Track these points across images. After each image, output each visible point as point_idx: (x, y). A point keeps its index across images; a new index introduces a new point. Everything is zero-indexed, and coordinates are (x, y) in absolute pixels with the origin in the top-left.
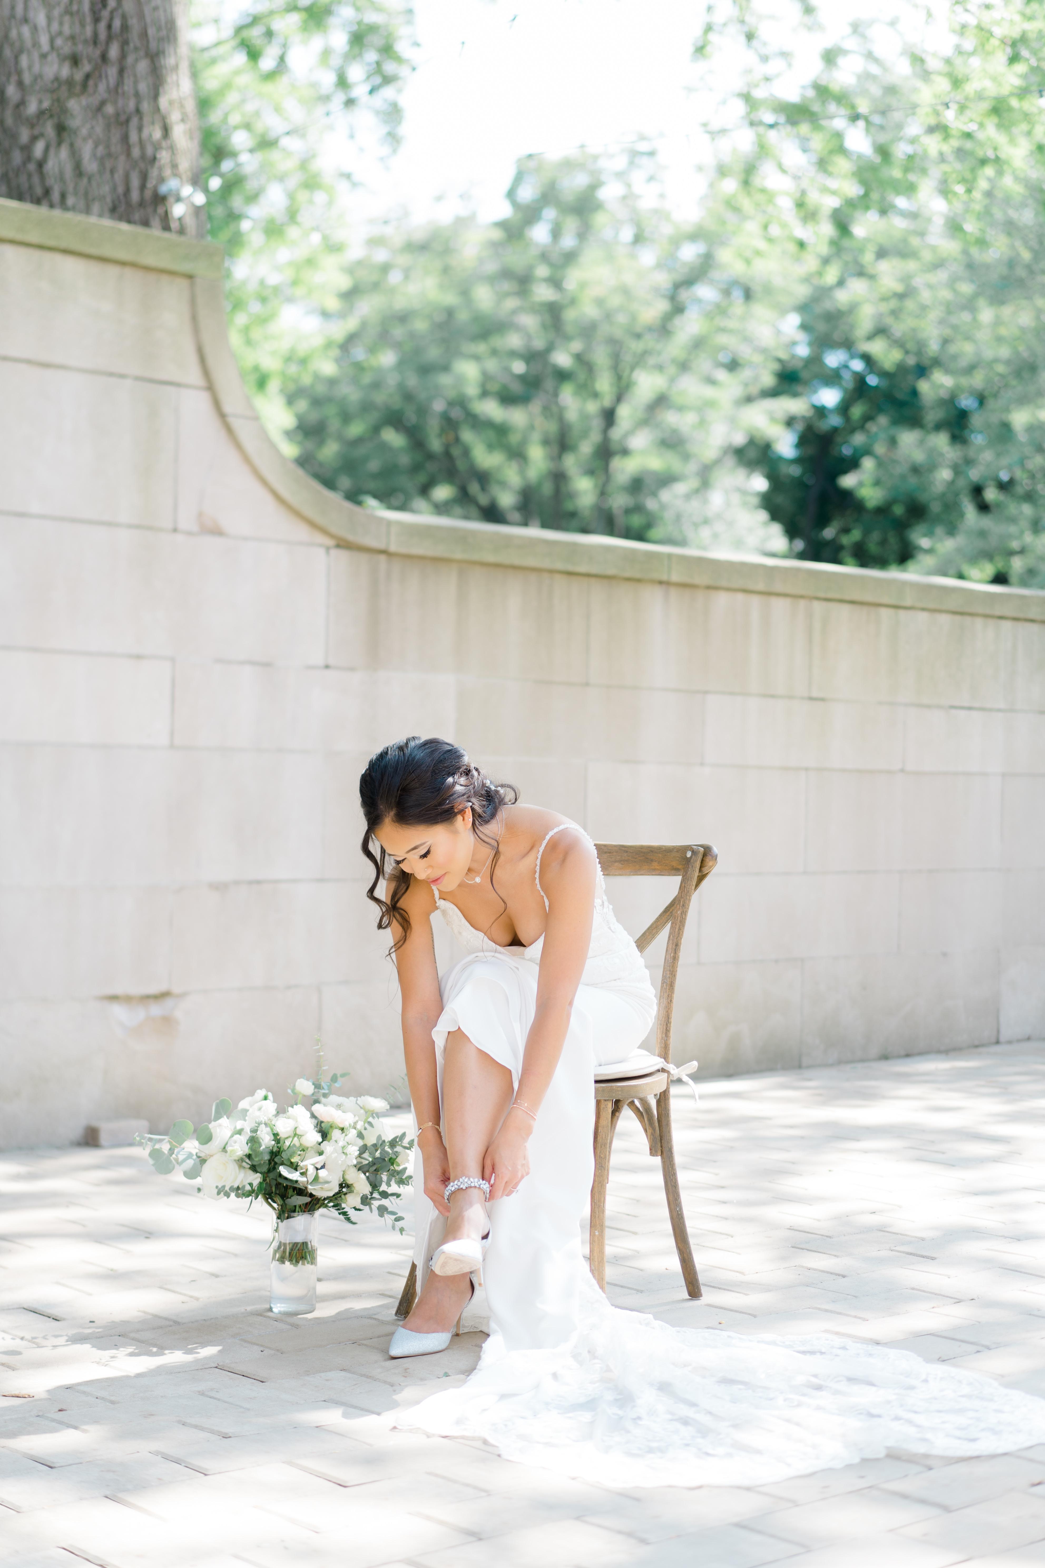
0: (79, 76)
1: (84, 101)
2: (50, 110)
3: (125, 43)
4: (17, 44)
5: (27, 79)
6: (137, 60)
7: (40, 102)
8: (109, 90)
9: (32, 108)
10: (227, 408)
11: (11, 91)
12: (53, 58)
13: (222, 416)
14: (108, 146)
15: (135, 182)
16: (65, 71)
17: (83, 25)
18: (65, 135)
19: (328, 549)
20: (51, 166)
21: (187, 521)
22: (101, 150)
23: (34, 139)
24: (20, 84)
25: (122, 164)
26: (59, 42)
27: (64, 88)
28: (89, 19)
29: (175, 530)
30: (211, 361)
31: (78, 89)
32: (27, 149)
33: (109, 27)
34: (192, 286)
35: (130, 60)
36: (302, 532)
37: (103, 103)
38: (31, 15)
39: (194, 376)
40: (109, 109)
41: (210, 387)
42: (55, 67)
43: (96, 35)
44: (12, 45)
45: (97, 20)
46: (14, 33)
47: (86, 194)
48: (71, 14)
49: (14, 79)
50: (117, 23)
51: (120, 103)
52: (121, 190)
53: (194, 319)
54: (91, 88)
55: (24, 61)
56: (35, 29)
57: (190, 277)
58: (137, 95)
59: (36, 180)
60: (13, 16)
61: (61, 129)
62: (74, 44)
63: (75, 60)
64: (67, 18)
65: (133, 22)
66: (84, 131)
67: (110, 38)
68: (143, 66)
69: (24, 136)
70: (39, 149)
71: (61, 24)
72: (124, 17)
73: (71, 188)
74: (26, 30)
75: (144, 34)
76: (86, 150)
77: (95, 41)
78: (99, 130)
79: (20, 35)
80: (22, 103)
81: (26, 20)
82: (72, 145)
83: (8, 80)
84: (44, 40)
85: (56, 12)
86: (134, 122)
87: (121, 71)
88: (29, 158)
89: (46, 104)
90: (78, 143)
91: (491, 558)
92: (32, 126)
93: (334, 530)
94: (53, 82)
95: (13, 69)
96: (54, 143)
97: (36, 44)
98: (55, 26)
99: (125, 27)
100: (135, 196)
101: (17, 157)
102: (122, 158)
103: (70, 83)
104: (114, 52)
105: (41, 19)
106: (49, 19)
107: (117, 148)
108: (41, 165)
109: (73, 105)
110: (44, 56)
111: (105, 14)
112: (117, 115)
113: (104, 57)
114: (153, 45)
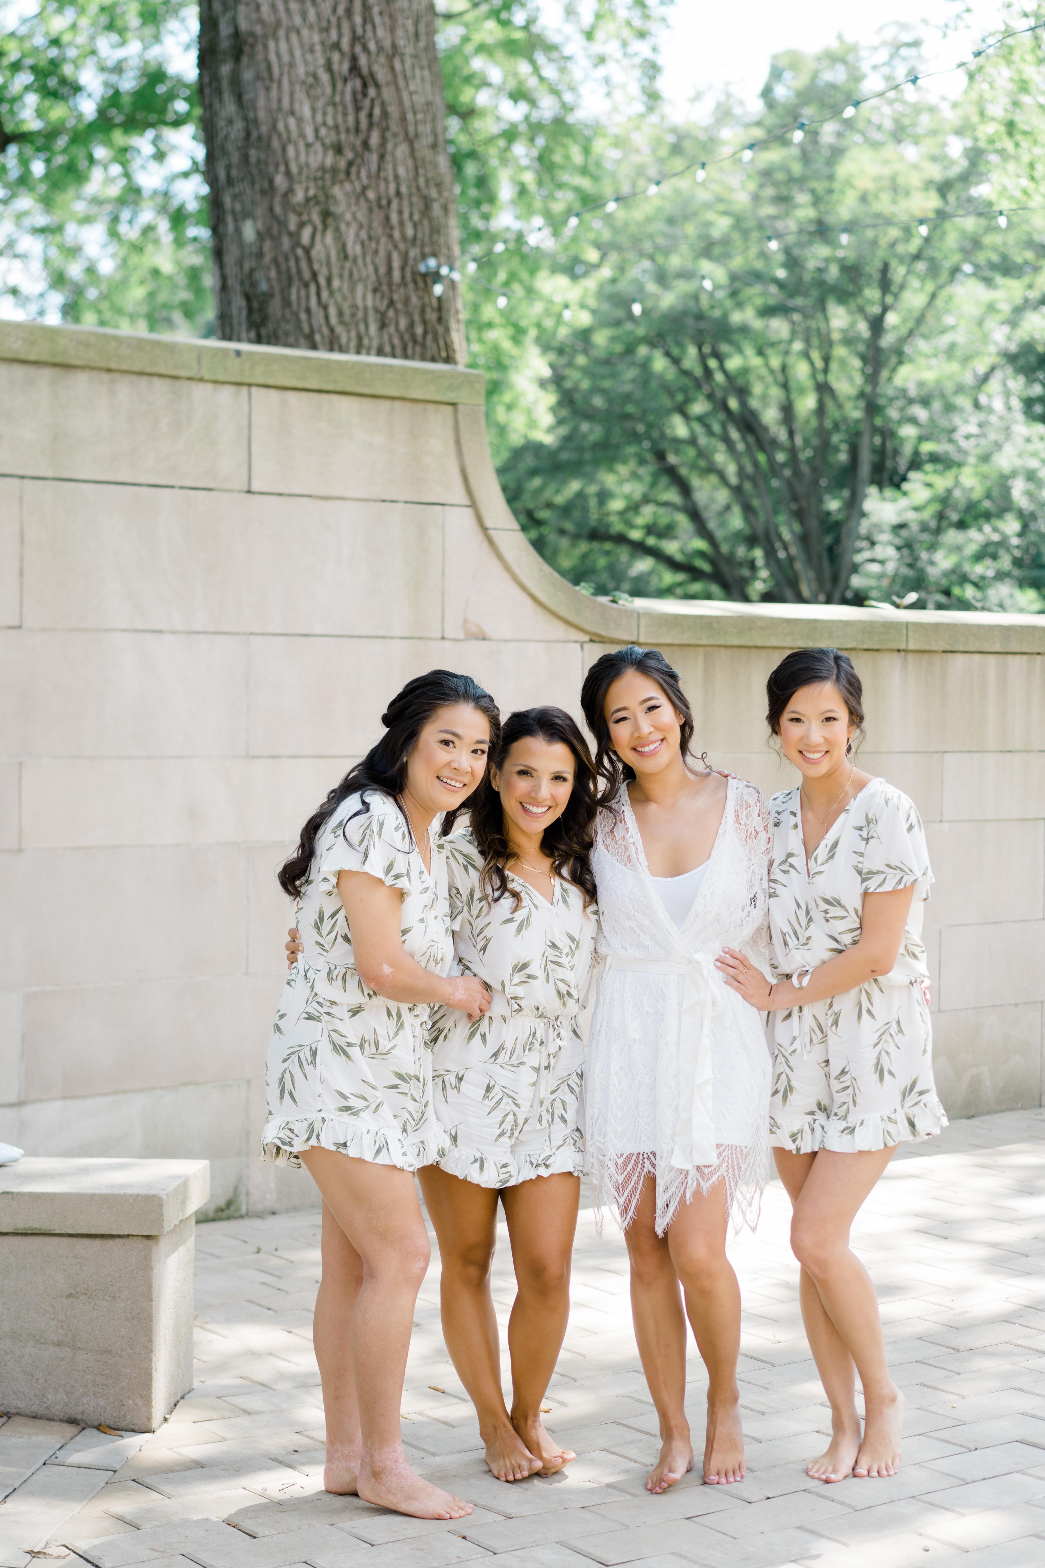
0: (342, 164)
1: (348, 186)
2: (315, 197)
3: (384, 130)
4: (284, 136)
5: (294, 169)
6: (396, 145)
7: (307, 190)
8: (369, 176)
9: (299, 196)
10: (488, 523)
11: (280, 180)
12: (318, 147)
13: (484, 529)
14: (370, 228)
15: (396, 264)
16: (329, 161)
17: (345, 115)
18: (330, 221)
19: (582, 644)
20: (318, 251)
21: (453, 629)
22: (363, 235)
23: (301, 225)
24: (288, 173)
25: (384, 245)
26: (323, 132)
27: (328, 177)
28: (350, 109)
29: (443, 638)
30: (472, 480)
31: (342, 176)
32: (295, 237)
33: (370, 115)
34: (456, 412)
35: (389, 146)
36: (559, 630)
37: (364, 189)
38: (297, 106)
39: (459, 495)
40: (371, 195)
41: (473, 505)
42: (320, 157)
43: (357, 122)
44: (280, 135)
45: (358, 109)
46: (281, 126)
47: (351, 275)
48: (334, 104)
49: (282, 168)
50: (377, 111)
51: (382, 186)
52: (382, 270)
53: (458, 442)
54: (353, 176)
55: (291, 151)
56: (300, 121)
57: (454, 404)
58: (396, 177)
59: (304, 265)
60: (280, 109)
61: (326, 215)
62: (338, 133)
63: (338, 149)
64: (330, 109)
65: (393, 110)
66: (348, 217)
67: (371, 125)
68: (402, 150)
69: (293, 222)
70: (306, 235)
71: (325, 114)
72: (383, 105)
73: (335, 271)
74: (292, 122)
75: (403, 119)
76: (350, 235)
77: (357, 130)
78: (361, 216)
79: (287, 127)
80: (290, 191)
81: (292, 113)
82: (337, 229)
83: (277, 170)
84: (309, 131)
85: (320, 104)
86: (395, 205)
87: (382, 157)
88: (297, 244)
89: (312, 192)
90: (343, 227)
91: (736, 642)
92: (300, 214)
93: (587, 626)
94: (318, 170)
95: (280, 160)
96: (320, 226)
97: (302, 135)
98: (319, 118)
99: (385, 114)
100: (396, 275)
101: (286, 242)
102: (384, 240)
103: (334, 170)
104: (374, 139)
105: (306, 111)
106: (314, 110)
107: (378, 230)
108: (307, 251)
109: (336, 191)
110: (308, 146)
111: (367, 103)
112: (379, 199)
113: (366, 145)
114: (411, 130)
